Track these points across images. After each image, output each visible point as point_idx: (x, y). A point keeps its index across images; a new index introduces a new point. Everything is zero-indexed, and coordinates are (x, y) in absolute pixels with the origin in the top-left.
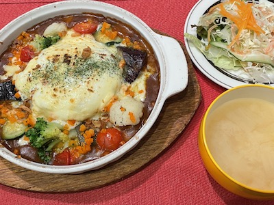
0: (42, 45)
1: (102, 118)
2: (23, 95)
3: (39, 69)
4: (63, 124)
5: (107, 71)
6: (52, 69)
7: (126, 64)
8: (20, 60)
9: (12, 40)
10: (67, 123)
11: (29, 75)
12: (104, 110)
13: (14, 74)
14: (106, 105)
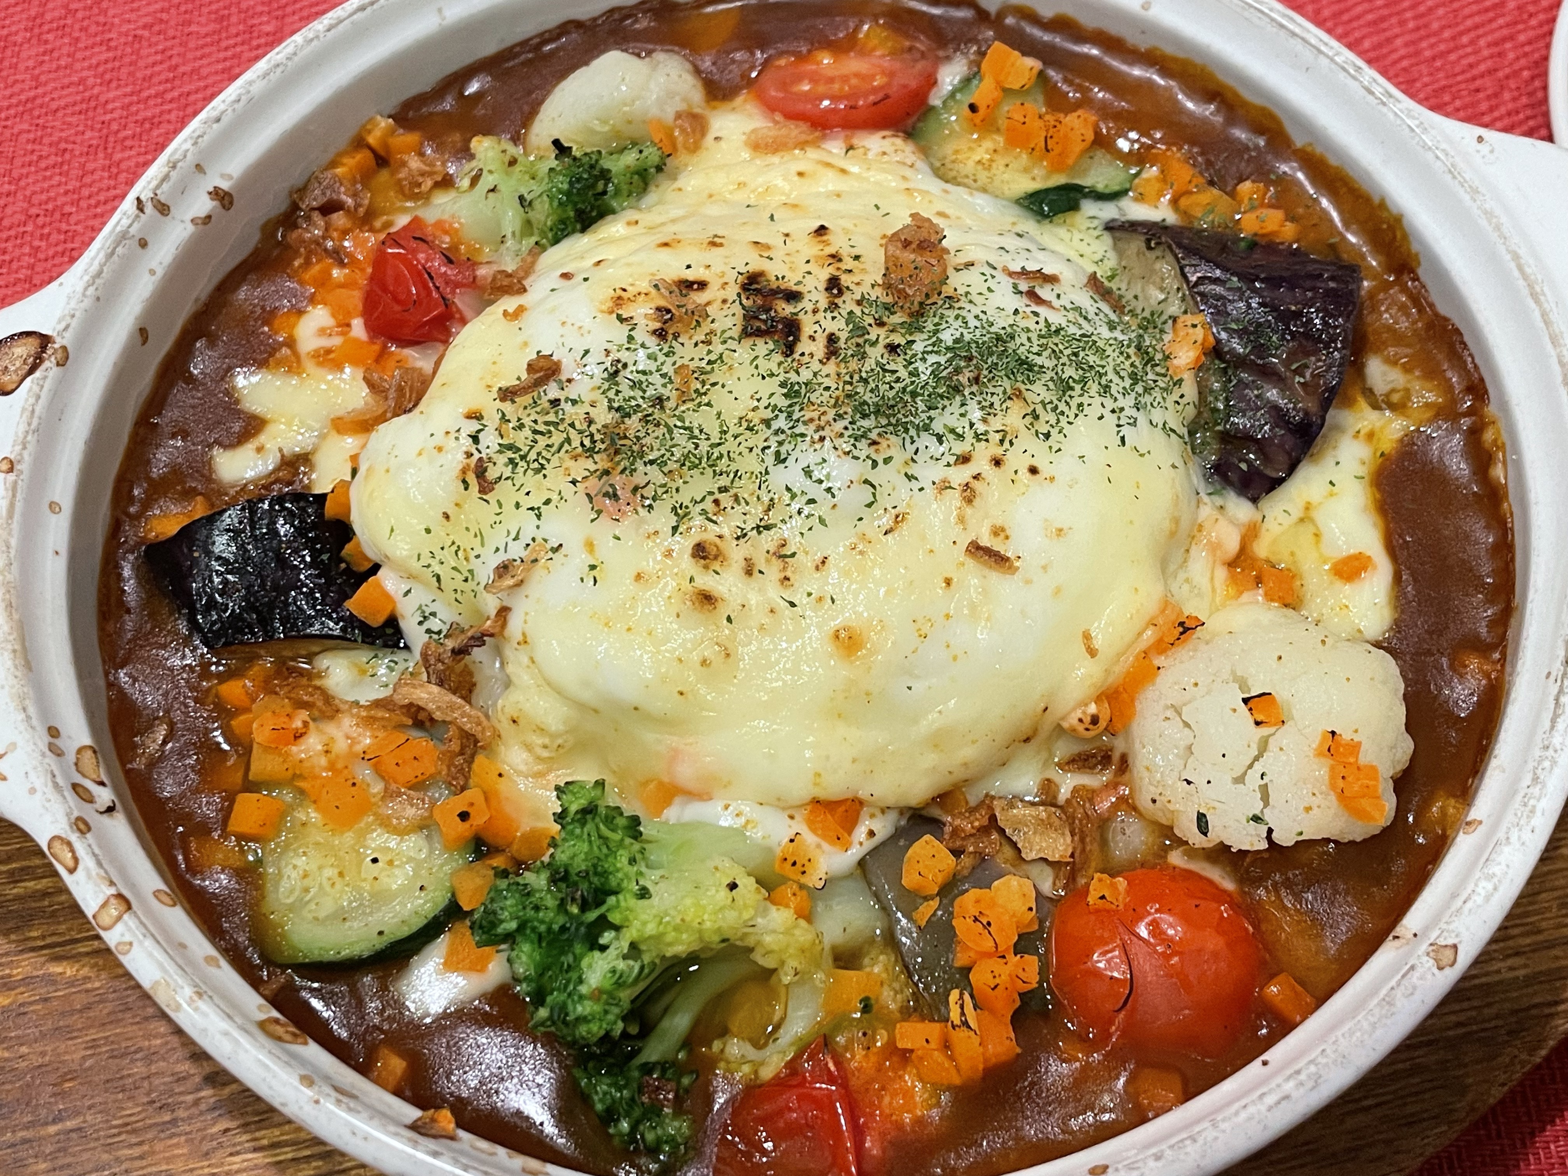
0: (544, 213)
1: (1067, 784)
2: (421, 596)
3: (552, 391)
5: (1095, 404)
6: (656, 386)
7: (1216, 351)
8: (358, 328)
10: (800, 826)
11: (475, 439)
12: (1095, 720)
13: (322, 437)
14: (1108, 671)
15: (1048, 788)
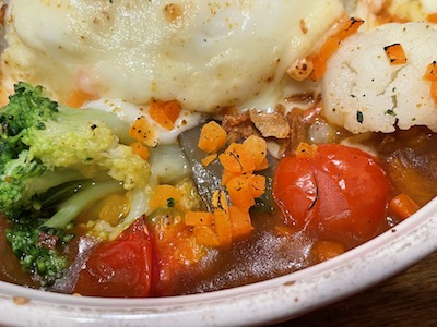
4: (129, 114)
10: (144, 113)
14: (313, 44)
15: (280, 109)
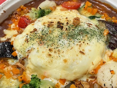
0: (38, 15)
1: (90, 80)
2: (20, 54)
3: (36, 32)
4: (55, 82)
5: (95, 37)
6: (47, 32)
7: (109, 33)
8: (17, 26)
9: (13, 10)
10: (59, 82)
11: (27, 37)
12: (93, 72)
13: (12, 37)
14: (95, 67)
15: (87, 80)
